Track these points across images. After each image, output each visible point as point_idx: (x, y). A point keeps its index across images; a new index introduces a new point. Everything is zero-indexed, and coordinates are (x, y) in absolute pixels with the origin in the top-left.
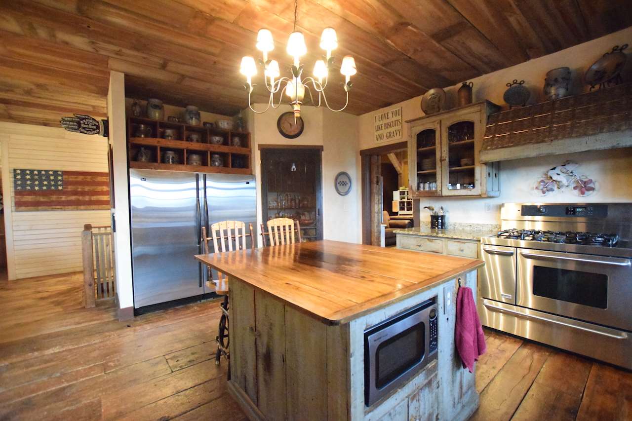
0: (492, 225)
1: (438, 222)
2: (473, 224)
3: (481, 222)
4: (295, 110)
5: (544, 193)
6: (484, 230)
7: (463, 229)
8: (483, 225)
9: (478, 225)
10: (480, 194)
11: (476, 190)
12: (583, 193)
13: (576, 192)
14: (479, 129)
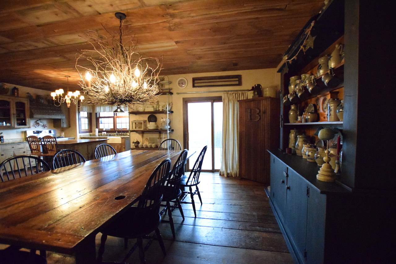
1: (1, 139)
5: (36, 127)
10: (28, 127)
11: (27, 126)
12: (44, 127)
13: (42, 127)
14: (27, 106)
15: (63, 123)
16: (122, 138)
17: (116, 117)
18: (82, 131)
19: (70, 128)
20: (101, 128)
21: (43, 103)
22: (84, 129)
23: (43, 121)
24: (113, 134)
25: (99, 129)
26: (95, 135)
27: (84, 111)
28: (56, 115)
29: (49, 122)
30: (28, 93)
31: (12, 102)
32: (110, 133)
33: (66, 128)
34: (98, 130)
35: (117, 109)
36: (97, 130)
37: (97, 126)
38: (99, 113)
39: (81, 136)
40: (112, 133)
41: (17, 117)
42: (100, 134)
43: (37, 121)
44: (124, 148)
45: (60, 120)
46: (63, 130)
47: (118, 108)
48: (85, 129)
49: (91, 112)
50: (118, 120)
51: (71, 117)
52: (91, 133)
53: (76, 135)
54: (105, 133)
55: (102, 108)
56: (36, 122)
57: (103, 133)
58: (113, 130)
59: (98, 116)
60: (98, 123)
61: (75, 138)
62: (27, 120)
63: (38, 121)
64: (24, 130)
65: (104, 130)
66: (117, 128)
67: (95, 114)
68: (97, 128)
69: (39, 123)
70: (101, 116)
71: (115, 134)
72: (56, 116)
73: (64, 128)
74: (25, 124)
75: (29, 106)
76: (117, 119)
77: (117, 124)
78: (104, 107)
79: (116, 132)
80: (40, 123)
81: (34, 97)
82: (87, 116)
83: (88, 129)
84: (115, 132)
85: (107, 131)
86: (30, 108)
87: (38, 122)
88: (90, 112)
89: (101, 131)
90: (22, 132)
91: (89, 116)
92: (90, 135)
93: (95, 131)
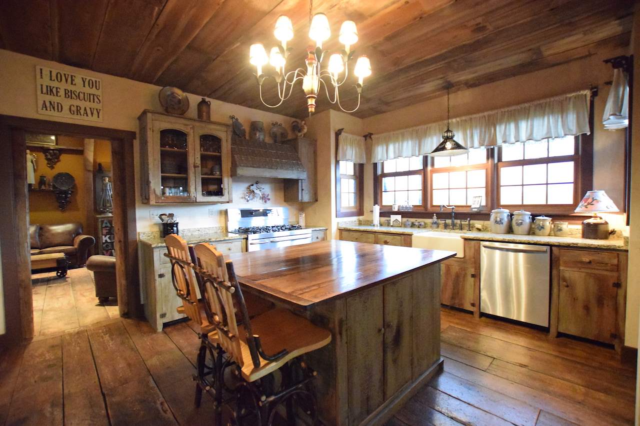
0: (216, 227)
1: (173, 229)
2: (201, 228)
3: (207, 226)
4: (309, 104)
5: (248, 201)
6: (210, 232)
7: (192, 235)
8: (209, 229)
9: (205, 228)
10: (228, 201)
11: (225, 198)
12: (265, 202)
13: (261, 201)
14: (226, 147)
15: (302, 190)
16: (466, 239)
17: (433, 172)
18: (343, 211)
19: (318, 202)
20: (384, 203)
21: (264, 141)
22: (348, 206)
23: (263, 186)
24: (422, 221)
25: (382, 207)
26: (370, 223)
27: (347, 158)
28: (287, 169)
29: (275, 190)
30: (232, 117)
31: (192, 134)
32: (413, 220)
33: (308, 203)
34: (380, 209)
35: (444, 143)
36: (377, 209)
37: (377, 200)
38: (383, 164)
39: (340, 226)
40: (419, 220)
41: (202, 175)
42: (384, 219)
43: (250, 186)
44: (473, 276)
45: (296, 181)
46: (302, 207)
47: (447, 139)
48: (349, 208)
49: (364, 161)
50: (438, 181)
51: (320, 177)
52: (361, 218)
53: (329, 222)
54: (399, 217)
55: (391, 147)
56: (248, 188)
57: (393, 218)
58: (422, 210)
59: (379, 172)
60: (379, 192)
61: (327, 229)
62: (227, 182)
63: (252, 185)
64: (223, 207)
65: (396, 210)
66: (435, 203)
67: (372, 166)
68: (376, 203)
69: (253, 191)
70: (385, 171)
71: (429, 221)
72: (286, 171)
73: (305, 203)
74: (219, 192)
75: (230, 146)
76: (435, 176)
77: (434, 191)
78: (397, 145)
79: (431, 217)
80: (257, 191)
81: (246, 127)
82: (352, 173)
83: (356, 207)
84: (429, 215)
85: (404, 214)
86: (233, 151)
87: (252, 188)
88: (361, 163)
89: (386, 213)
90: (221, 212)
91: (358, 174)
92: (360, 223)
93: (372, 211)
